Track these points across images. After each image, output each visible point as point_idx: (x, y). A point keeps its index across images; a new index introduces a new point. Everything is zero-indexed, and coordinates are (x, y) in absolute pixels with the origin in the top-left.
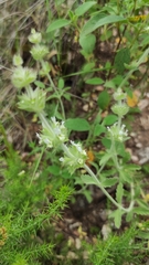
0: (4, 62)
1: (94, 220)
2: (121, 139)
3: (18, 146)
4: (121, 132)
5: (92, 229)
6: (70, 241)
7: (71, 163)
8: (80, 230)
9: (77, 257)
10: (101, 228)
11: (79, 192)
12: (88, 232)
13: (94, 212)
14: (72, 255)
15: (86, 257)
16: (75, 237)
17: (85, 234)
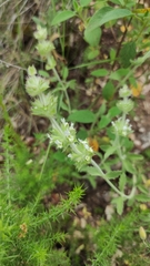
0: (4, 46)
1: (98, 201)
2: (125, 134)
3: (23, 131)
4: (125, 128)
5: (96, 209)
6: (76, 221)
7: (79, 160)
8: (85, 211)
9: (83, 237)
10: (104, 209)
11: (84, 177)
12: (92, 212)
13: (98, 194)
14: (78, 234)
15: (91, 236)
16: (80, 217)
17: (89, 214)
